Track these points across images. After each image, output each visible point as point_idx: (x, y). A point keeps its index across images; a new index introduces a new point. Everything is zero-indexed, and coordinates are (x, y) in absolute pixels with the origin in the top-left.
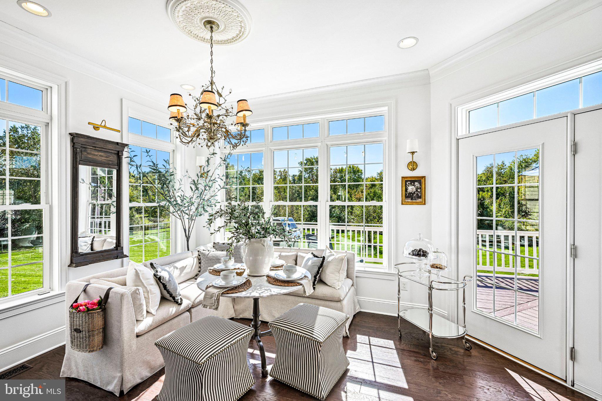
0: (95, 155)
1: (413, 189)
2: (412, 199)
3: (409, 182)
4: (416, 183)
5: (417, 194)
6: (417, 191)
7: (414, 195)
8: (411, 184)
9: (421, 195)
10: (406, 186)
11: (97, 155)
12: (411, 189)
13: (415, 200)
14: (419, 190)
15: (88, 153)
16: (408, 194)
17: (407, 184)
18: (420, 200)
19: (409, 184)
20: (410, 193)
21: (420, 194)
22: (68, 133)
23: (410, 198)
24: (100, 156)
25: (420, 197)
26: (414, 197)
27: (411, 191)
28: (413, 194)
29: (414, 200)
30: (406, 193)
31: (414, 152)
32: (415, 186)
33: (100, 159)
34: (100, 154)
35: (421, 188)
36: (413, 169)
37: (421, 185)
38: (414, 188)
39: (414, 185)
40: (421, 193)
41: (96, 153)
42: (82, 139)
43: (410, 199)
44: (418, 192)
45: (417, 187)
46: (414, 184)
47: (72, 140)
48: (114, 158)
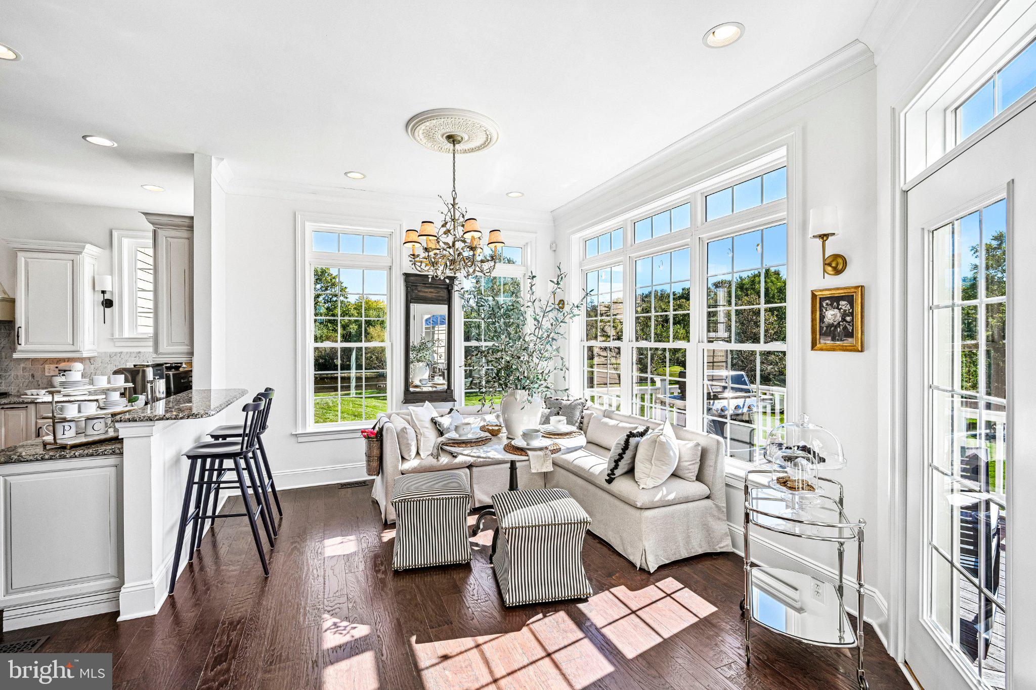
0: (425, 292)
1: (835, 315)
2: (833, 339)
3: (827, 301)
4: (842, 303)
5: (845, 328)
6: (844, 320)
7: (839, 329)
8: (831, 305)
9: (853, 330)
10: (821, 310)
11: (427, 292)
12: (832, 315)
13: (841, 340)
14: (848, 319)
15: (419, 291)
16: (825, 328)
17: (824, 305)
18: (849, 342)
19: (827, 304)
20: (830, 326)
21: (850, 328)
22: (402, 273)
23: (829, 336)
24: (429, 293)
25: (851, 335)
26: (839, 333)
27: (831, 321)
28: (836, 327)
29: (838, 340)
30: (823, 325)
31: (825, 235)
32: (840, 309)
33: (430, 295)
34: (430, 290)
35: (852, 314)
36: (838, 272)
37: (852, 306)
38: (839, 315)
39: (837, 308)
40: (853, 324)
41: (426, 290)
42: (412, 278)
43: (830, 338)
44: (847, 322)
45: (845, 311)
46: (838, 305)
47: (406, 281)
48: (444, 293)
